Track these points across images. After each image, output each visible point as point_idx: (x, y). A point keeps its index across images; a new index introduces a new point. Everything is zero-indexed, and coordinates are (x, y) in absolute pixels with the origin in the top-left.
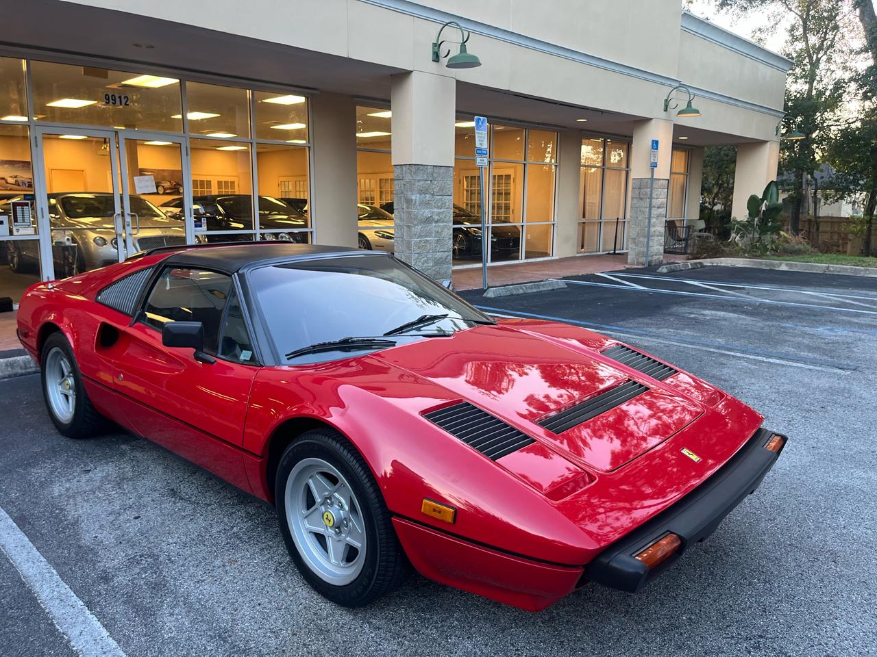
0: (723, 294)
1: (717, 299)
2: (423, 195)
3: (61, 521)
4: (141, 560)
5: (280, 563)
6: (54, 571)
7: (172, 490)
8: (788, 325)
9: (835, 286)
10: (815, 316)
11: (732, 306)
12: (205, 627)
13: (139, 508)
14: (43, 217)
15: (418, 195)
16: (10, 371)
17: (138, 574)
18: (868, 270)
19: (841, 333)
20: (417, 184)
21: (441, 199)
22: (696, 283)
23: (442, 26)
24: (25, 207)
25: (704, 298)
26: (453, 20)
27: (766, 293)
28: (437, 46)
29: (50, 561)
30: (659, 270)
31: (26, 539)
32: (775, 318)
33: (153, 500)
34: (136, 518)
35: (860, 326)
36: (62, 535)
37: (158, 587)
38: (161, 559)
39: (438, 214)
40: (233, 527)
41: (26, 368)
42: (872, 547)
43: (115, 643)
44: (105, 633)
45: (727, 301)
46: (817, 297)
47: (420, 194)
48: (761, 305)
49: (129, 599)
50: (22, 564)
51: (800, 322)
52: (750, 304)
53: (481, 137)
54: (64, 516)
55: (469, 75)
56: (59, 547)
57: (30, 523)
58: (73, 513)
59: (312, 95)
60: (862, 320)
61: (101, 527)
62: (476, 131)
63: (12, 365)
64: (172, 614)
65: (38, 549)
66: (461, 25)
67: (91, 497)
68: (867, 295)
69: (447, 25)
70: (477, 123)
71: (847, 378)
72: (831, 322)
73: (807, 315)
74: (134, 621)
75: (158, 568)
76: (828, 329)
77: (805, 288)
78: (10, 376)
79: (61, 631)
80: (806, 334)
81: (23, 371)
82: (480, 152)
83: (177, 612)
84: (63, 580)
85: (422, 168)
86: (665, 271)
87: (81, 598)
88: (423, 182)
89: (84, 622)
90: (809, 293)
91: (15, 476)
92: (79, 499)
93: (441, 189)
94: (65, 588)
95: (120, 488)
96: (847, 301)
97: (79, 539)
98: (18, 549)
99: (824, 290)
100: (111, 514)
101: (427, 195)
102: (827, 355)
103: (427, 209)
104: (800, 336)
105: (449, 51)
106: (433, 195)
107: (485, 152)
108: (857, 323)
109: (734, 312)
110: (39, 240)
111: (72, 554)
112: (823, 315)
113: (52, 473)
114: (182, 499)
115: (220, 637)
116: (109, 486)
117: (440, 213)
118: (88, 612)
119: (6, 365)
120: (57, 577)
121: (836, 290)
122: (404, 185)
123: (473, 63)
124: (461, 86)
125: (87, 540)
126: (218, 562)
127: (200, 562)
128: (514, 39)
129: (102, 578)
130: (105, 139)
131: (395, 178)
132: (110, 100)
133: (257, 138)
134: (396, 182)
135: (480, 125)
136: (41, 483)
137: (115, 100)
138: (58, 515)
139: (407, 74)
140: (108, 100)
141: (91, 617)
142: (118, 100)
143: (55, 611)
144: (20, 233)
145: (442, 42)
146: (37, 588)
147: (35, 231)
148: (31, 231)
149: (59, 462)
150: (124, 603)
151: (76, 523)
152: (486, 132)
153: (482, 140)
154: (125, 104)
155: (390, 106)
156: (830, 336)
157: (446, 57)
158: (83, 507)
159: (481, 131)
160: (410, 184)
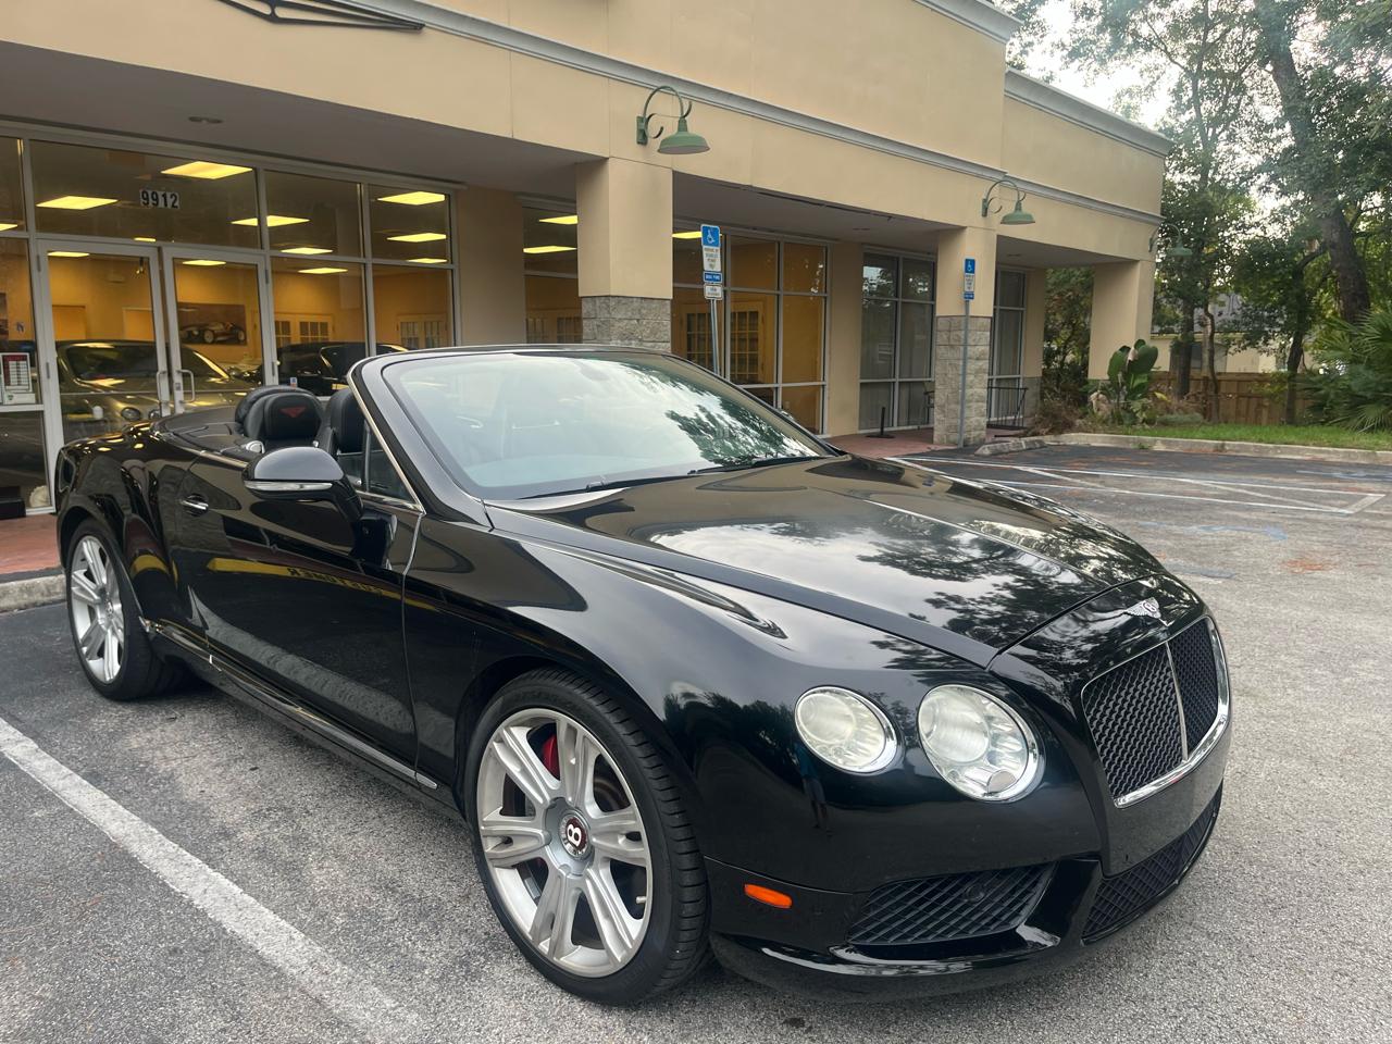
0: (1067, 483)
2: (626, 342)
3: (149, 775)
4: (270, 814)
6: (154, 830)
8: (1150, 523)
9: (1228, 471)
10: (1189, 510)
11: (1078, 499)
12: (365, 879)
13: (254, 758)
14: (48, 377)
15: (619, 341)
16: (26, 599)
17: (269, 828)
18: (1279, 448)
19: (1222, 533)
20: (617, 324)
22: (1031, 470)
23: (651, 92)
24: (21, 362)
26: (665, 84)
27: (1128, 481)
28: (644, 121)
29: (146, 819)
30: (979, 451)
31: (106, 796)
32: (1135, 515)
33: (271, 749)
34: (252, 769)
35: (1249, 522)
36: (155, 791)
37: (299, 840)
38: (296, 812)
41: (50, 594)
43: (253, 899)
44: (237, 889)
45: (1072, 493)
46: (1200, 486)
47: (622, 340)
48: (1118, 498)
49: (262, 854)
50: (108, 824)
51: (1168, 519)
52: (1101, 497)
53: (711, 256)
54: (152, 769)
55: (693, 165)
56: (154, 803)
57: (106, 780)
58: (163, 766)
59: (456, 191)
60: (1254, 516)
61: (207, 780)
62: (704, 247)
63: (29, 590)
64: (320, 868)
65: (125, 807)
66: (679, 90)
67: (185, 748)
68: (1269, 482)
69: (658, 90)
70: (705, 234)
71: (1216, 588)
72: (1210, 518)
73: (1177, 509)
74: (273, 876)
75: (294, 821)
76: (1204, 528)
77: (1183, 475)
78: (26, 607)
79: (178, 890)
80: (1173, 534)
81: (46, 599)
82: (710, 277)
83: (327, 864)
84: (168, 838)
85: (624, 301)
86: (987, 452)
87: (198, 856)
88: (625, 321)
89: (207, 880)
90: (1188, 480)
91: (70, 727)
92: (168, 750)
93: (654, 332)
94: (171, 846)
95: (223, 737)
96: (1240, 491)
97: (181, 794)
98: (98, 808)
99: (1211, 476)
100: (217, 765)
101: (633, 341)
102: (1194, 560)
104: (1162, 536)
105: (662, 129)
106: (641, 340)
107: (717, 277)
108: (1245, 519)
110: (42, 412)
111: (174, 811)
112: (1201, 509)
113: (122, 722)
115: (387, 887)
116: (207, 735)
118: (209, 870)
119: (22, 590)
120: (159, 836)
121: (1228, 476)
122: (598, 326)
123: (698, 146)
124: (680, 179)
125: (191, 794)
126: (372, 813)
127: (349, 814)
128: (756, 111)
129: (220, 834)
130: (142, 258)
131: (583, 316)
132: (151, 200)
133: (374, 255)
134: (584, 322)
135: (710, 236)
136: (109, 734)
137: (157, 200)
138: (143, 770)
139: (600, 162)
140: (147, 199)
141: (215, 874)
142: (161, 200)
143: (166, 870)
144: (13, 402)
145: (650, 116)
146: (135, 848)
147: (37, 400)
148: (31, 398)
149: (128, 711)
150: (257, 859)
151: (171, 777)
152: (719, 248)
153: (712, 260)
154: (173, 206)
155: (575, 208)
156: (1205, 536)
157: (657, 136)
158: (175, 759)
159: (712, 245)
160: (607, 323)
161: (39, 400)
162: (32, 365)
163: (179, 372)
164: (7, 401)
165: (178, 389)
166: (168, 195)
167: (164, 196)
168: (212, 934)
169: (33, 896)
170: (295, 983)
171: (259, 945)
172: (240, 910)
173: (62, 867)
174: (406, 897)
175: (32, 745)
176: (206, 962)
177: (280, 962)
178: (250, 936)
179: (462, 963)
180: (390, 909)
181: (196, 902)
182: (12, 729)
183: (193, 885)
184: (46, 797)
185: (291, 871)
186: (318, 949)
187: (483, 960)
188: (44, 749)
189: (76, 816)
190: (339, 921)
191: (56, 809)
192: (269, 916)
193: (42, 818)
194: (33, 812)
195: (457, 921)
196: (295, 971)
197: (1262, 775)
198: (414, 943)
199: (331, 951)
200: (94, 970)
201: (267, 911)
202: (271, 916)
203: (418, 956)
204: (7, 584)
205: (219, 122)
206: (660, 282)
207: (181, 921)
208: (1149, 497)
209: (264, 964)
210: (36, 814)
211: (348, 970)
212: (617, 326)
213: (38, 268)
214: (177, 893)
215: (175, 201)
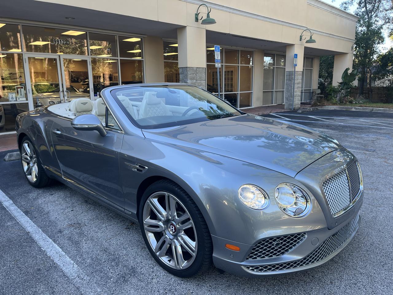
0: (324, 121)
1: (321, 123)
3: (42, 212)
4: (74, 225)
5: (128, 226)
6: (40, 230)
7: (86, 201)
8: (349, 134)
9: (375, 117)
10: (362, 129)
11: (327, 126)
12: (99, 247)
13: (73, 207)
14: (29, 93)
15: (190, 80)
17: (73, 230)
18: (390, 110)
19: (372, 137)
21: (200, 82)
22: (313, 117)
23: (199, 6)
24: (22, 89)
25: (315, 123)
26: (204, 4)
27: (343, 121)
28: (197, 15)
29: (38, 226)
30: (298, 112)
31: (29, 219)
32: (344, 131)
33: (78, 204)
34: (72, 211)
35: (380, 134)
36: (43, 217)
37: (81, 234)
38: (82, 225)
40: (109, 214)
43: (64, 253)
44: (60, 250)
45: (325, 124)
46: (365, 122)
47: (191, 80)
48: (339, 126)
49: (70, 239)
50: (28, 228)
51: (355, 132)
52: (334, 126)
53: (217, 55)
54: (43, 210)
55: (211, 27)
56: (42, 221)
57: (30, 213)
58: (47, 209)
59: (144, 37)
60: (382, 131)
61: (58, 214)
62: (215, 52)
64: (86, 243)
65: (33, 222)
66: (207, 5)
67: (54, 203)
68: (387, 121)
69: (201, 5)
70: (215, 48)
72: (368, 132)
73: (359, 129)
74: (72, 246)
75: (81, 228)
76: (366, 135)
77: (361, 118)
79: (43, 250)
80: (356, 137)
82: (217, 61)
83: (88, 242)
84: (44, 232)
85: (191, 68)
86: (300, 112)
87: (51, 239)
88: (192, 75)
89: (52, 247)
90: (362, 120)
91: (23, 197)
92: (49, 204)
93: (200, 78)
94: (44, 235)
95: (65, 200)
96: (378, 123)
97: (50, 218)
98: (26, 222)
99: (368, 118)
100: (62, 209)
101: (194, 81)
104: (353, 138)
105: (202, 17)
106: (197, 80)
107: (219, 61)
109: (327, 129)
110: (28, 103)
111: (47, 224)
112: (366, 129)
113: (38, 195)
114: (90, 204)
115: (104, 250)
116: (61, 199)
118: (54, 243)
119: (17, 155)
120: (41, 232)
121: (374, 119)
122: (184, 76)
123: (212, 22)
124: (208, 32)
125: (53, 218)
126: (104, 225)
127: (97, 226)
128: (231, 11)
129: (59, 232)
130: (55, 59)
131: (180, 73)
132: (57, 42)
133: (120, 57)
134: (180, 75)
135: (217, 49)
136: (34, 199)
137: (58, 42)
138: (41, 210)
139: (184, 27)
140: (56, 42)
141: (55, 245)
142: (60, 42)
143: (41, 243)
144: (19, 100)
145: (199, 13)
146: (34, 235)
147: (26, 99)
148: (25, 99)
149: (40, 191)
150: (68, 240)
151: (48, 213)
152: (220, 52)
153: (218, 56)
154: (63, 43)
155: (177, 41)
156: (366, 138)
157: (201, 19)
158: (51, 207)
159: (217, 51)
160: (187, 75)
161: (27, 100)
162: (25, 90)
163: (66, 91)
164: (18, 100)
165: (66, 96)
166: (62, 40)
167: (60, 41)
168: (51, 264)
170: (72, 282)
171: (64, 269)
172: (61, 257)
173: (12, 241)
174: (109, 254)
175: (11, 202)
176: (47, 274)
177: (68, 275)
178: (62, 265)
179: (123, 277)
180: (104, 258)
181: (48, 254)
182: (7, 197)
183: (48, 248)
184: (12, 218)
185: (77, 244)
186: (81, 271)
187: (129, 276)
188: (14, 203)
189: (19, 225)
190: (88, 261)
191: (14, 222)
192: (68, 259)
193: (9, 225)
196: (73, 278)
197: (381, 218)
198: (110, 270)
199: (84, 271)
200: (15, 275)
201: (68, 257)
202: (69, 259)
203: (110, 274)
204: (13, 153)
205: (74, 19)
206: (202, 63)
207: (43, 260)
208: (350, 126)
209: (64, 275)
210: (8, 224)
211: (89, 278)
212: (189, 76)
213: (26, 62)
214: (43, 251)
215: (63, 42)
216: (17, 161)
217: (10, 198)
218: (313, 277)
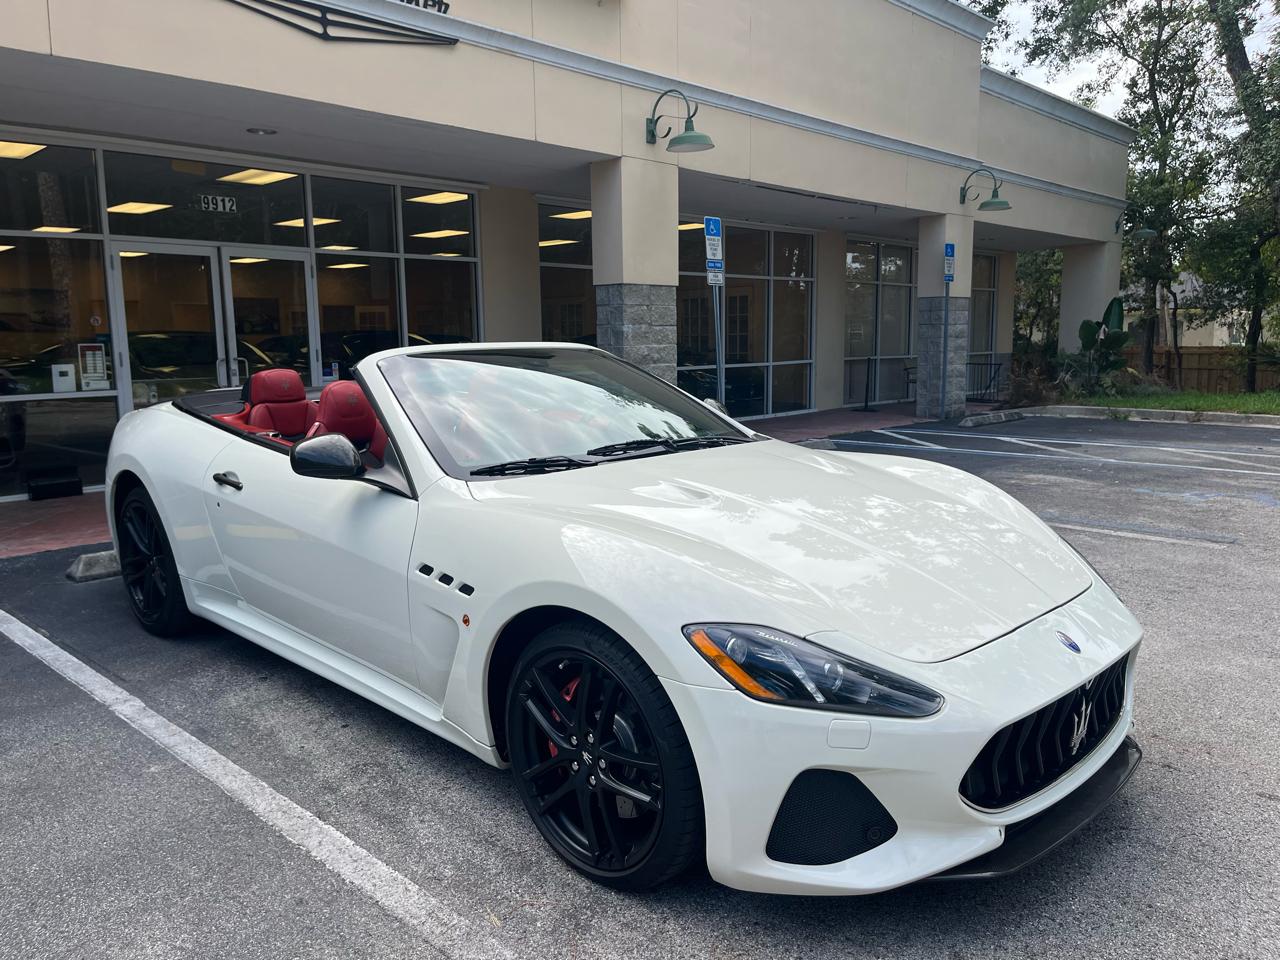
0: (1052, 453)
1: (1043, 460)
2: (637, 326)
3: (252, 732)
4: (367, 769)
6: (264, 783)
8: (1141, 490)
9: (1206, 440)
10: (1178, 478)
11: (1066, 468)
12: (465, 833)
14: (122, 365)
15: (631, 326)
17: (368, 783)
18: (1251, 417)
19: (1215, 499)
20: (629, 310)
21: (661, 331)
22: (1013, 440)
23: (659, 95)
24: (97, 352)
25: (1028, 459)
26: (672, 89)
27: (1111, 451)
28: (652, 123)
29: (254, 773)
30: (962, 423)
31: (215, 752)
32: (1126, 482)
33: (357, 708)
34: (344, 727)
35: (1238, 489)
36: (259, 747)
37: (398, 795)
38: (390, 767)
39: (658, 351)
42: (1254, 738)
43: (365, 851)
44: (349, 842)
45: (1059, 462)
46: (1181, 455)
47: (634, 324)
48: (1105, 466)
49: (366, 808)
50: (220, 778)
51: (1158, 486)
52: (1089, 465)
53: (714, 245)
54: (254, 727)
55: (698, 161)
56: (260, 759)
57: (213, 736)
58: (263, 723)
59: (479, 191)
60: (1243, 482)
62: (707, 237)
64: (422, 822)
65: (234, 762)
66: (684, 94)
67: (279, 706)
68: (1248, 450)
69: (666, 93)
70: (708, 226)
71: (1222, 553)
72: (1200, 485)
73: (1167, 477)
74: (380, 829)
75: (390, 776)
76: (1196, 495)
77: (1163, 444)
79: (294, 842)
80: (1166, 501)
82: (713, 265)
84: (278, 792)
85: (634, 288)
86: (970, 424)
87: (307, 809)
88: (636, 308)
89: (320, 832)
90: (1170, 448)
91: (173, 686)
92: (265, 708)
93: (661, 317)
94: (282, 800)
96: (1223, 459)
97: (283, 750)
98: (208, 763)
99: (1190, 444)
100: (311, 723)
101: (644, 326)
102: (1195, 526)
103: (643, 343)
104: (1158, 504)
105: (670, 129)
106: (650, 325)
107: (719, 265)
108: (1235, 486)
109: (1069, 475)
110: (116, 396)
111: (279, 766)
112: (1189, 477)
113: (219, 681)
115: (486, 841)
116: (297, 694)
117: (660, 349)
118: (321, 823)
119: (110, 559)
120: (269, 790)
121: (1207, 445)
122: (612, 312)
123: (704, 143)
124: (686, 176)
125: (292, 750)
128: (755, 111)
129: (325, 788)
130: (203, 257)
131: (598, 303)
132: (211, 205)
133: (406, 252)
134: (599, 308)
135: (712, 227)
136: (209, 693)
137: (216, 204)
138: (245, 726)
139: (616, 160)
140: (208, 203)
141: (327, 827)
142: (220, 204)
143: (281, 822)
144: (91, 387)
145: (659, 118)
146: (248, 801)
147: (111, 384)
148: (106, 384)
149: (223, 670)
150: (362, 812)
151: (271, 733)
152: (720, 238)
153: (715, 249)
154: (231, 210)
155: (590, 203)
156: (1199, 502)
157: (666, 136)
158: (273, 717)
159: (714, 235)
160: (620, 310)
161: (113, 386)
162: (107, 354)
163: (235, 359)
164: (84, 388)
165: (235, 375)
166: (227, 199)
167: (223, 201)
168: (332, 885)
169: (161, 849)
170: (417, 933)
171: (378, 896)
172: (356, 861)
173: (184, 821)
174: (506, 851)
175: (138, 703)
176: (331, 912)
177: (400, 912)
178: (368, 887)
179: (571, 917)
180: (493, 864)
181: (313, 854)
182: (119, 690)
183: (308, 836)
184: (160, 753)
185: (392, 821)
186: (434, 901)
187: (589, 914)
188: (151, 708)
189: (190, 771)
190: (448, 873)
191: (170, 765)
192: (383, 868)
193: (159, 773)
194: (149, 768)
195: (558, 875)
196: (415, 922)
198: (522, 896)
199: (445, 902)
200: (228, 921)
201: (380, 862)
202: (384, 868)
203: (527, 908)
204: (98, 554)
205: (274, 132)
206: (667, 271)
207: (303, 873)
208: (1136, 466)
209: (386, 914)
210: (153, 769)
211: (465, 922)
212: (629, 312)
213: (112, 267)
214: (294, 844)
215: (232, 205)
216: (111, 579)
217: (131, 692)
218: (1150, 906)
